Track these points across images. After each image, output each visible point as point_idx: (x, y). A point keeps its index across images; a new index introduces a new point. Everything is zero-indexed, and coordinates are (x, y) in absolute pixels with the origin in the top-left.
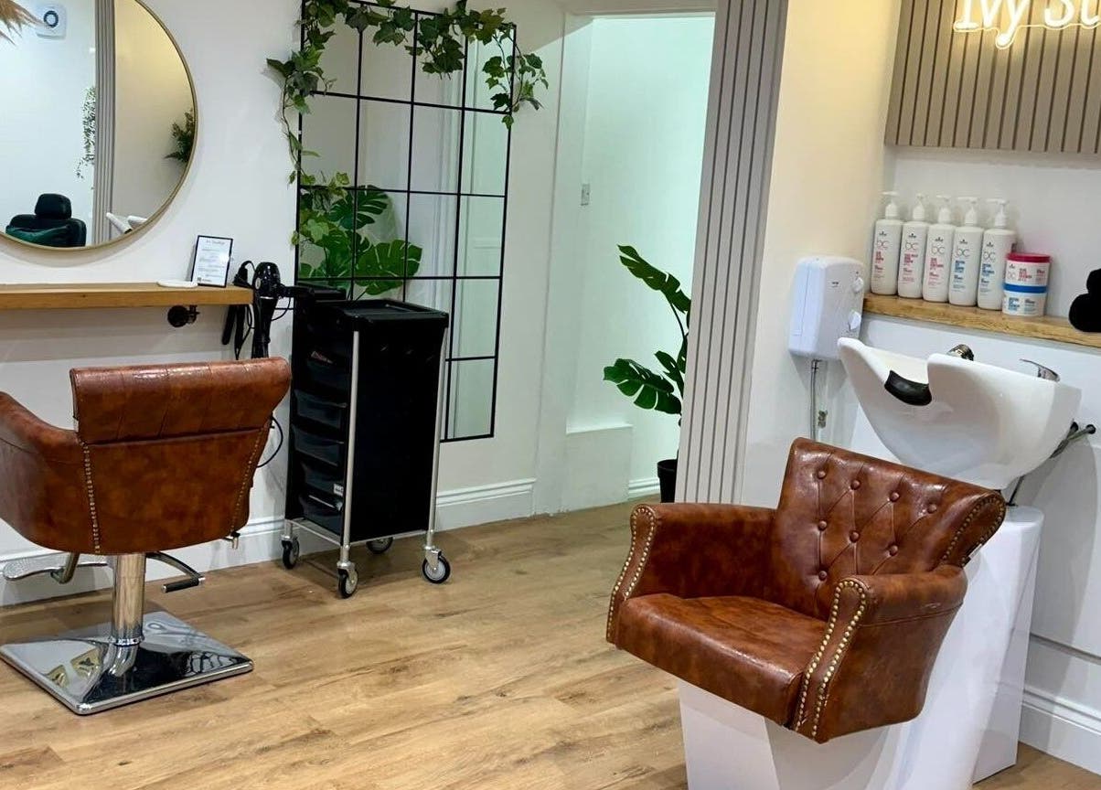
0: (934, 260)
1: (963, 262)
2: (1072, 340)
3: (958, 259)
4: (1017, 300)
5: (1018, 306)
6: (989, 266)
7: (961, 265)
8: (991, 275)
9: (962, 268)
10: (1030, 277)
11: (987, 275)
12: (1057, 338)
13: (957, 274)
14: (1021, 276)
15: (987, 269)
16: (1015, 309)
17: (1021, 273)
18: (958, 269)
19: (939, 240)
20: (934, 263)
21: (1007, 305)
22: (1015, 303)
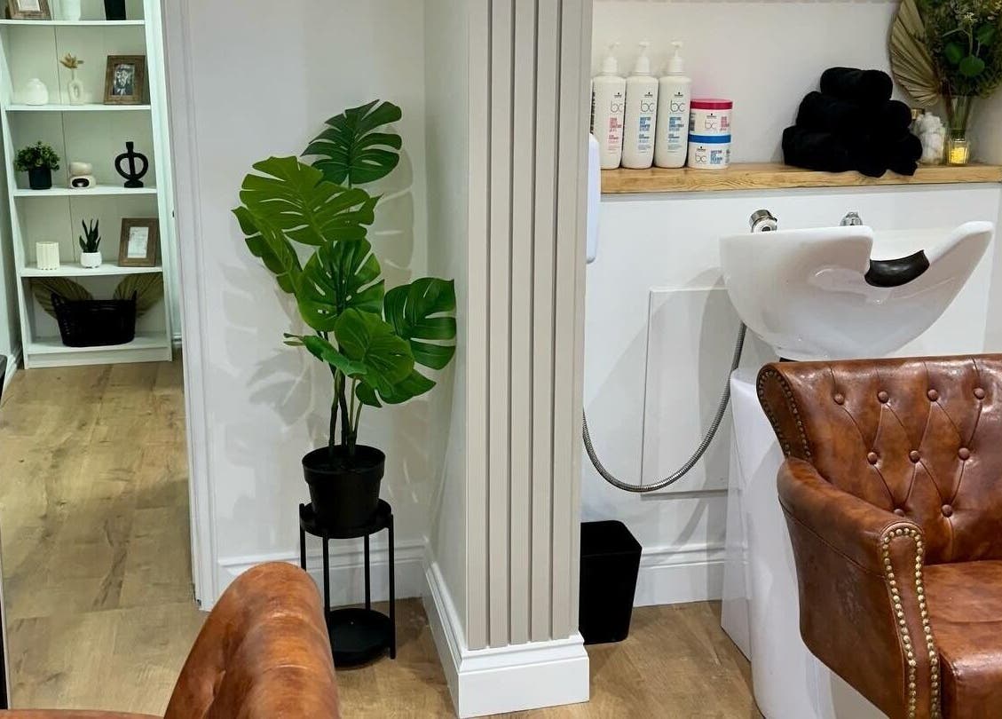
0: (614, 120)
1: (649, 119)
2: (820, 185)
3: (644, 116)
5: (721, 159)
6: (679, 119)
7: (647, 122)
8: (681, 129)
9: (649, 126)
10: (728, 125)
11: (678, 130)
12: (804, 184)
13: (642, 133)
14: (722, 126)
15: (677, 122)
16: (719, 163)
17: (722, 122)
18: (644, 127)
19: (618, 95)
20: (614, 124)
21: (709, 159)
22: (718, 155)
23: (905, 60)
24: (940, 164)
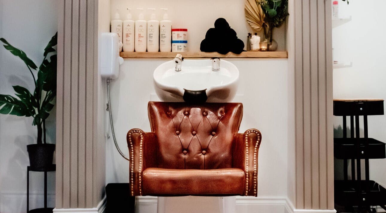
0: (140, 35)
1: (152, 34)
3: (150, 33)
4: (181, 46)
5: (181, 49)
6: (164, 34)
7: (151, 36)
8: (165, 38)
9: (152, 37)
10: (181, 37)
13: (150, 39)
14: (178, 37)
15: (163, 36)
16: (180, 50)
17: (178, 35)
18: (150, 37)
19: (141, 26)
20: (140, 36)
21: (176, 49)
22: (180, 47)
23: (250, 15)
24: (259, 51)
